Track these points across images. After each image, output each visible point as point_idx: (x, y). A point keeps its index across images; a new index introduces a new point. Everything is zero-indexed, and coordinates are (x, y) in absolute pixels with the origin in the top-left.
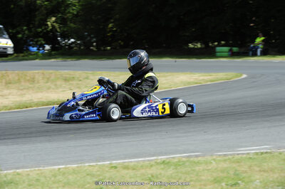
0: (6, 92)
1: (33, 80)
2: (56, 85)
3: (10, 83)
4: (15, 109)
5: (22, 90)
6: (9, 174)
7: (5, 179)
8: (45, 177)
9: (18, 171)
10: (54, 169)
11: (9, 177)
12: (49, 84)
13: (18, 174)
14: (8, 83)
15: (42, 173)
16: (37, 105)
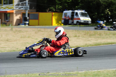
0: (90, 39)
1: (100, 34)
2: (110, 36)
3: (91, 35)
4: (94, 45)
5: (96, 38)
6: (95, 72)
7: (94, 74)
8: (110, 73)
9: (99, 70)
10: (113, 70)
11: (96, 73)
12: (107, 36)
13: (99, 72)
14: (90, 35)
15: (109, 71)
16: (103, 44)
